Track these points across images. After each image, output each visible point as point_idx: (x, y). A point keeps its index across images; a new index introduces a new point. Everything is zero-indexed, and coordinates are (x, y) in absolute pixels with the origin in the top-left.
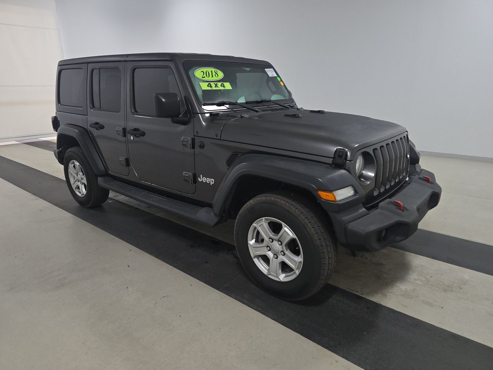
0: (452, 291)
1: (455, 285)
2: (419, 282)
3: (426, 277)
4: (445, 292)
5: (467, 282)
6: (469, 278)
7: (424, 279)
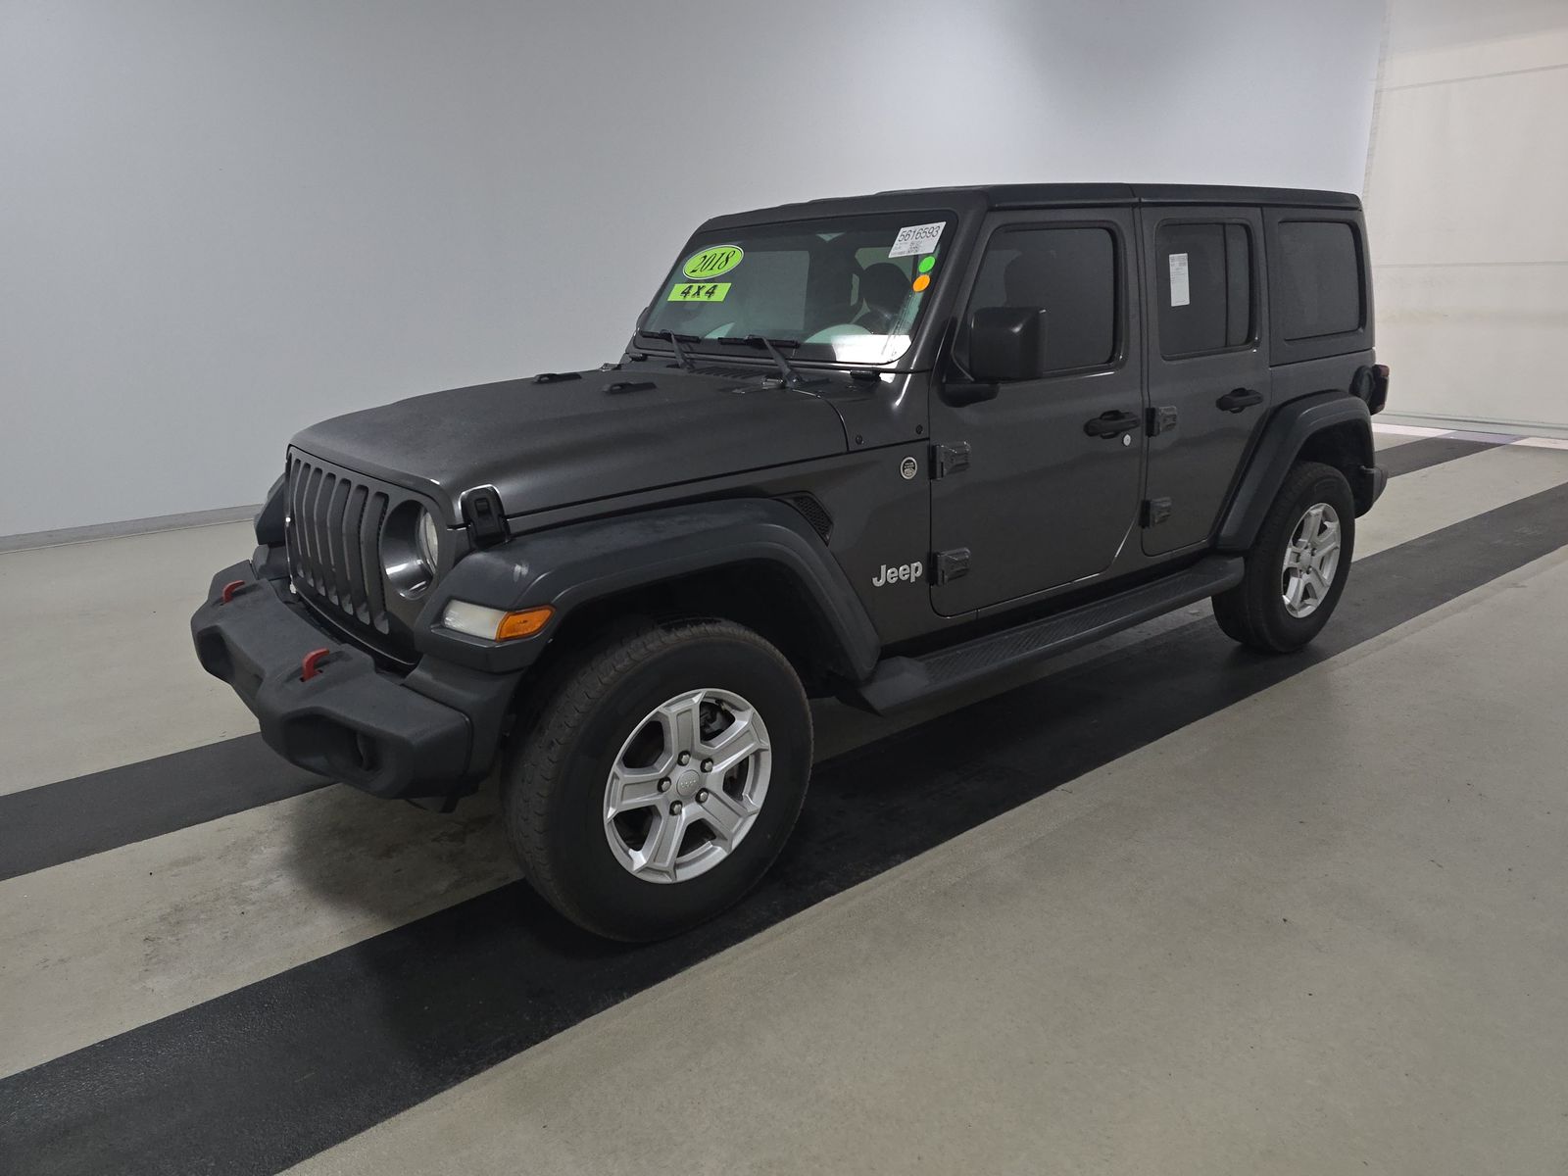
0: (163, 919)
1: (169, 938)
2: (256, 883)
3: (254, 903)
4: (177, 906)
5: (146, 970)
6: (150, 984)
7: (254, 896)
